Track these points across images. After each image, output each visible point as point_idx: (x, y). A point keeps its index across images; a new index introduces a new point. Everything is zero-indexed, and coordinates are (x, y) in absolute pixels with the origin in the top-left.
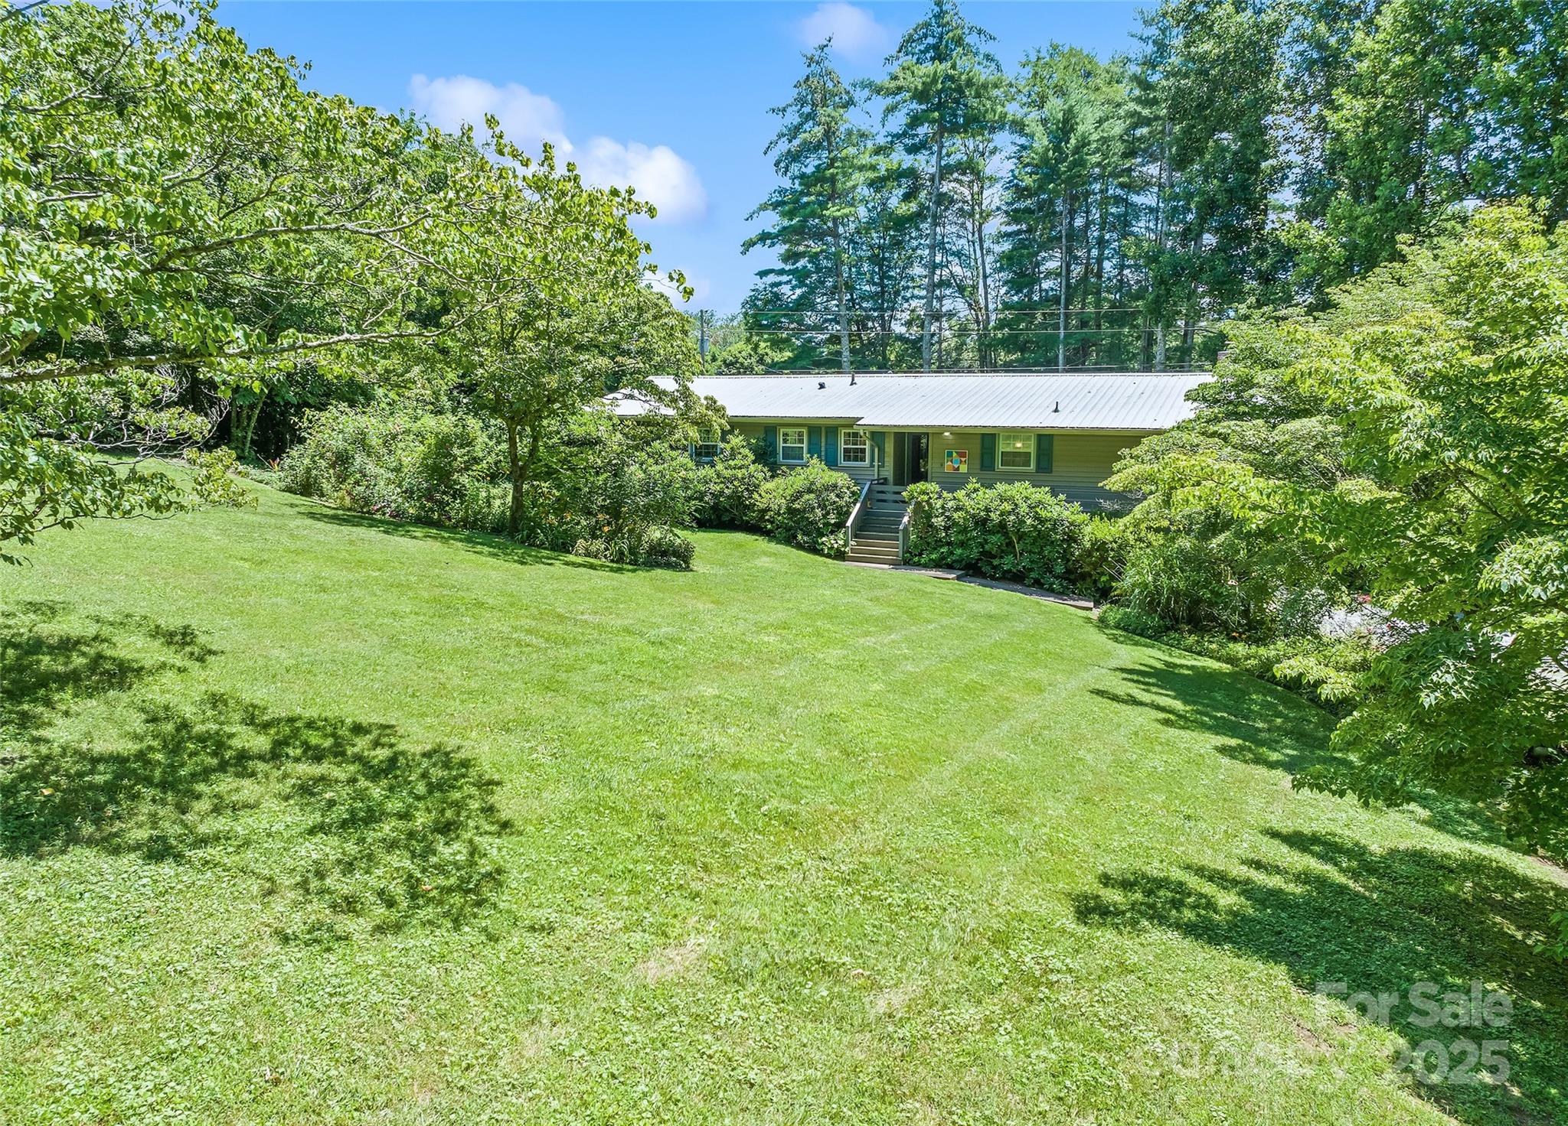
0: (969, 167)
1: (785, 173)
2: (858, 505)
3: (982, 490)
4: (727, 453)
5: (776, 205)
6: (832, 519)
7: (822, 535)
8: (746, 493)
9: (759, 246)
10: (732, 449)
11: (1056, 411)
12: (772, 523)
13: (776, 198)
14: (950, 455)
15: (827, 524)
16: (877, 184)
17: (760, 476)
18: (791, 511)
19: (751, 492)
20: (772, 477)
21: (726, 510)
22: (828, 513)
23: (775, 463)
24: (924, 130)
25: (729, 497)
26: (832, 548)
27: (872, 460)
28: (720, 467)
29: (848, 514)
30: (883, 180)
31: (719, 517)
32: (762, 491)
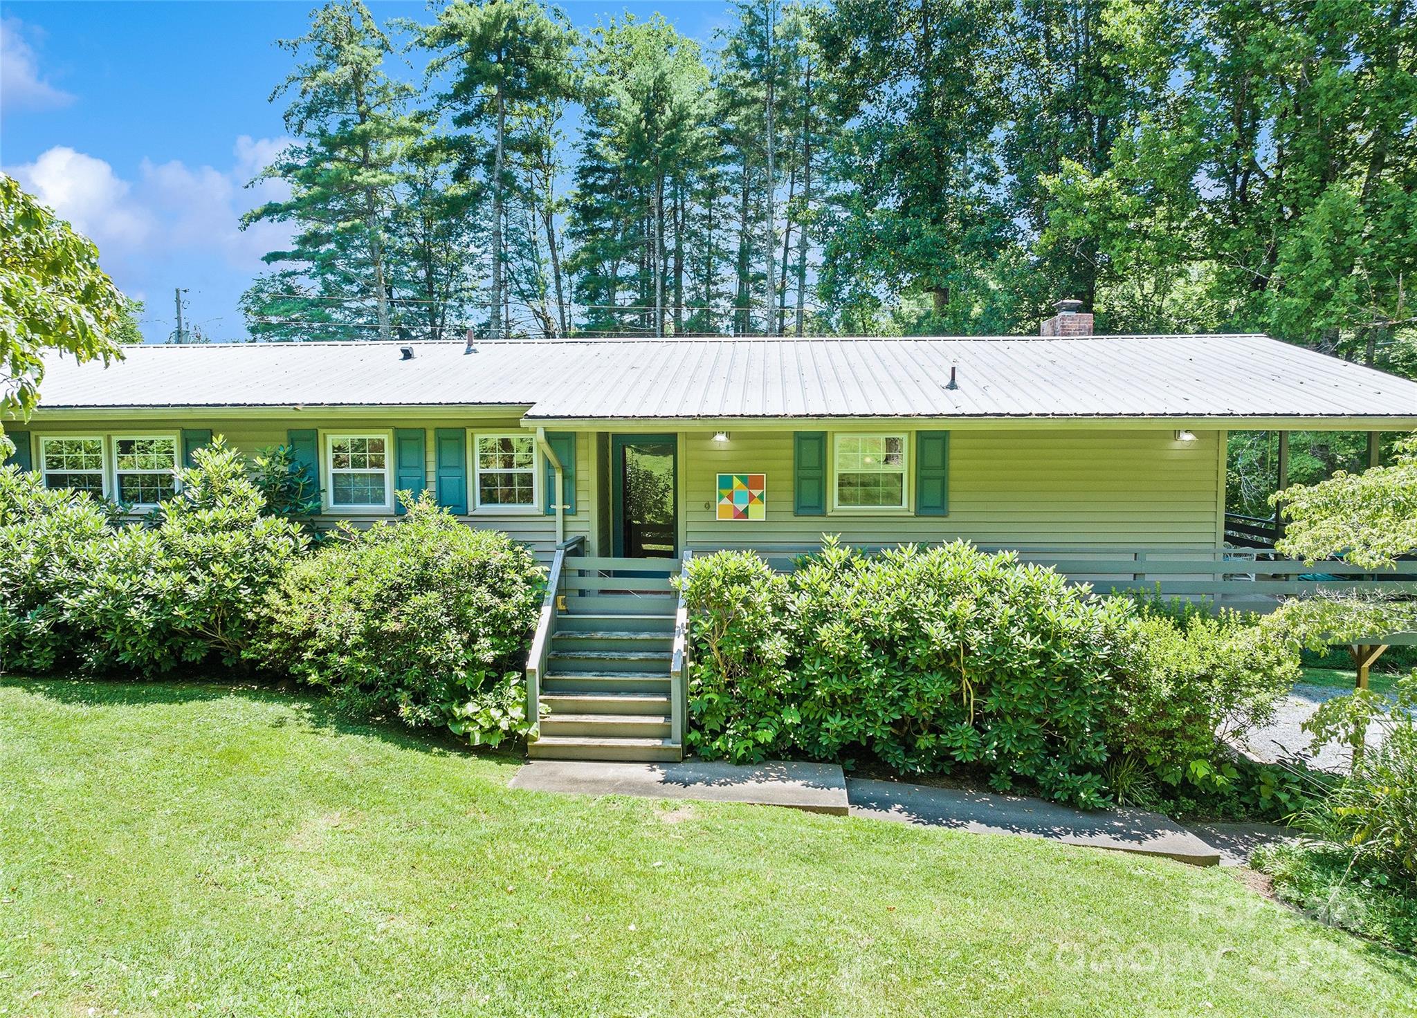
0: (533, 146)
1: (300, 130)
2: (547, 610)
3: (858, 563)
4: (195, 492)
5: (289, 169)
6: (486, 651)
7: (463, 695)
8: (245, 592)
9: (265, 219)
10: (207, 481)
11: (952, 386)
12: (322, 667)
13: (287, 159)
14: (726, 483)
15: (472, 666)
16: (419, 156)
17: (283, 546)
18: (373, 638)
19: (259, 589)
20: (314, 546)
21: (194, 634)
22: (473, 639)
23: (317, 512)
24: (483, 91)
25: (197, 606)
26: (495, 728)
27: (550, 498)
28: (173, 527)
29: (529, 634)
30: (429, 150)
31: (176, 653)
32: (288, 582)
